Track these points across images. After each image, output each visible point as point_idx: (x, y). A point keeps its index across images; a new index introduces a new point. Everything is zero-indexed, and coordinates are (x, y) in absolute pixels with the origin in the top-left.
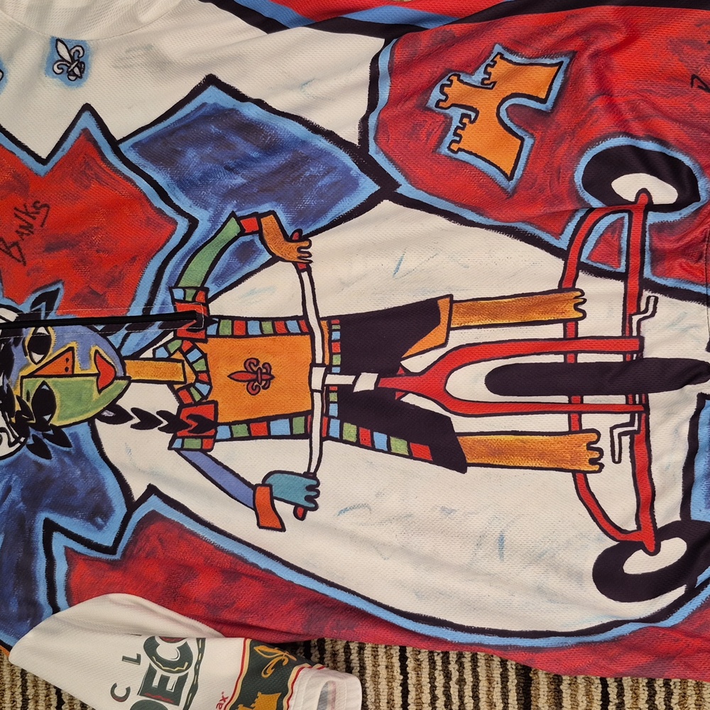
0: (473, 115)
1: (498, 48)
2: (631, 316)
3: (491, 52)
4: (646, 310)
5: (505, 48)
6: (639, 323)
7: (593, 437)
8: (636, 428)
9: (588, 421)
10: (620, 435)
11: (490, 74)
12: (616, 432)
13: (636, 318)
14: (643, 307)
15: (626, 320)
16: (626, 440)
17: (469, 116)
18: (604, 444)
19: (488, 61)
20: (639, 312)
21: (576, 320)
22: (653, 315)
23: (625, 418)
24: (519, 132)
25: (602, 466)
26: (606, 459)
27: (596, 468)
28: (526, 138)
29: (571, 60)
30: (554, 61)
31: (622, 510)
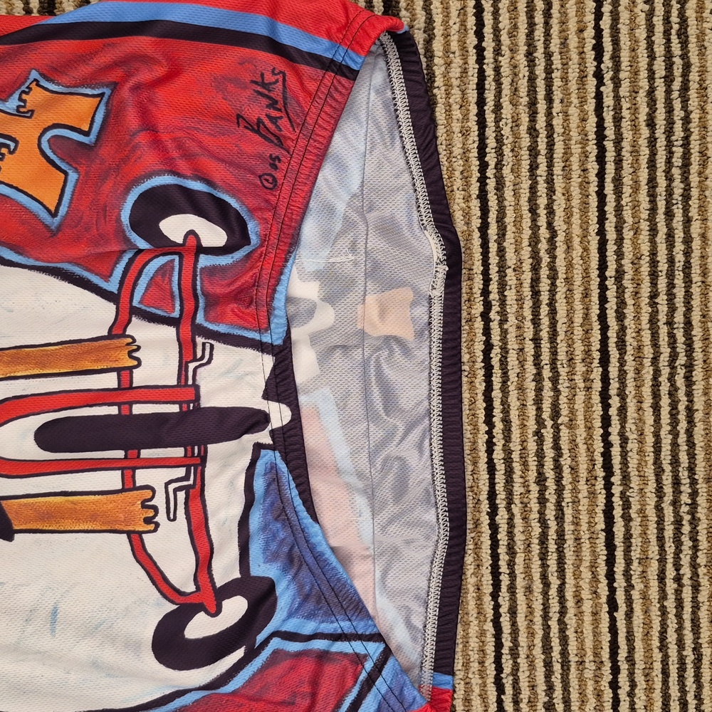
0: (12, 145)
1: (34, 74)
2: (187, 363)
3: (27, 78)
4: (202, 357)
5: (41, 74)
6: (195, 370)
7: (148, 494)
8: (191, 482)
9: (143, 477)
10: (176, 490)
11: (25, 101)
12: (172, 487)
13: (192, 366)
14: (199, 354)
15: (182, 367)
16: (181, 496)
17: (7, 146)
18: (159, 501)
19: (23, 88)
20: (195, 360)
21: (131, 369)
22: (209, 362)
23: (181, 472)
24: (63, 166)
25: (157, 525)
26: (161, 518)
27: (152, 527)
28: (70, 172)
29: (113, 91)
30: (96, 92)
31: (181, 571)
